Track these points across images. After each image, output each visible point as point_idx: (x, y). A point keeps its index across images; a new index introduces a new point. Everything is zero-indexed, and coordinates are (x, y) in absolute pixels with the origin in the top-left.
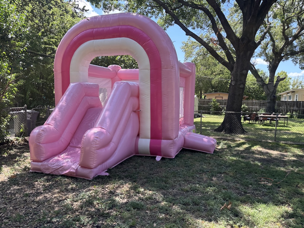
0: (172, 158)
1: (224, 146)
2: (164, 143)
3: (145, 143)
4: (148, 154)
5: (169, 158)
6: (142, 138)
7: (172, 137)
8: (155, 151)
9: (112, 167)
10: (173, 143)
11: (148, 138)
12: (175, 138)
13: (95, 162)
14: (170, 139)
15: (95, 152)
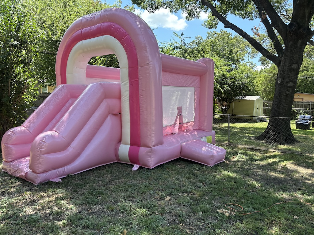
0: (150, 168)
1: (242, 158)
2: (142, 150)
3: (124, 149)
4: (128, 162)
5: (147, 168)
6: (123, 144)
7: (150, 145)
8: (134, 159)
9: (74, 174)
10: (151, 152)
11: (127, 144)
12: (154, 146)
13: (41, 167)
14: (148, 147)
15: (41, 157)
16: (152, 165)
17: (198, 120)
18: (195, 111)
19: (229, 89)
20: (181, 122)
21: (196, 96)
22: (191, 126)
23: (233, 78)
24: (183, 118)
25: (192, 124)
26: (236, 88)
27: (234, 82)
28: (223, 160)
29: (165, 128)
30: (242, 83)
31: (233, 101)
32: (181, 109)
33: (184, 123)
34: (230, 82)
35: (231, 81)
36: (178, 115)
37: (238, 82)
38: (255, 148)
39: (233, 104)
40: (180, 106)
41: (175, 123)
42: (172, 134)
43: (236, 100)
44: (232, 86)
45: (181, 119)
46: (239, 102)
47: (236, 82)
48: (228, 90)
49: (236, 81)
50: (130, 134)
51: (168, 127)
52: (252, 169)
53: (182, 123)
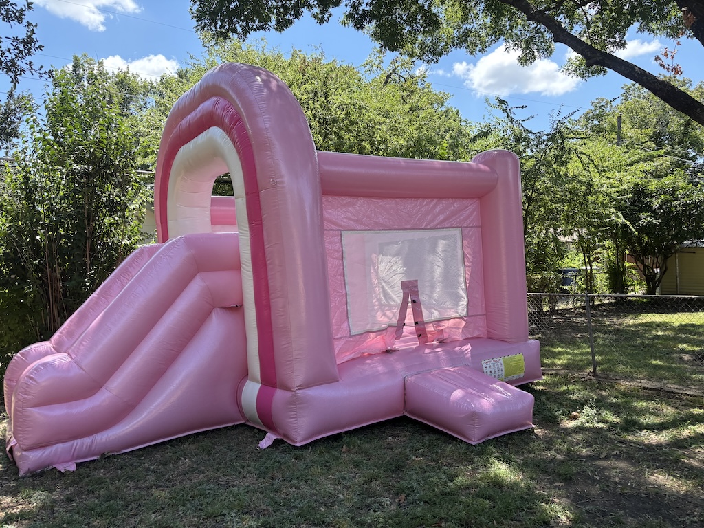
0: (295, 445)
1: (601, 421)
3: (251, 394)
5: (292, 443)
6: (250, 380)
7: (292, 384)
9: (122, 452)
10: (295, 402)
11: (254, 380)
12: (304, 386)
13: (26, 436)
14: (288, 389)
15: (26, 413)
16: (299, 438)
17: (481, 311)
18: (469, 292)
19: (655, 221)
20: (419, 320)
21: (468, 251)
22: (455, 328)
23: (665, 193)
24: (423, 309)
25: (460, 323)
26: (677, 218)
27: (667, 202)
28: (528, 425)
29: (358, 337)
30: (695, 203)
31: (676, 252)
32: (417, 287)
33: (427, 323)
34: (656, 204)
35: (659, 201)
36: (405, 302)
37: (683, 201)
38: (667, 390)
39: (676, 261)
40: (412, 279)
41: (401, 324)
42: (388, 351)
43: (683, 251)
44: (666, 213)
45: (417, 313)
46: (692, 254)
47: (676, 203)
48: (651, 225)
49: (677, 199)
50: (258, 354)
51: (372, 335)
52: (603, 456)
53: (424, 323)
